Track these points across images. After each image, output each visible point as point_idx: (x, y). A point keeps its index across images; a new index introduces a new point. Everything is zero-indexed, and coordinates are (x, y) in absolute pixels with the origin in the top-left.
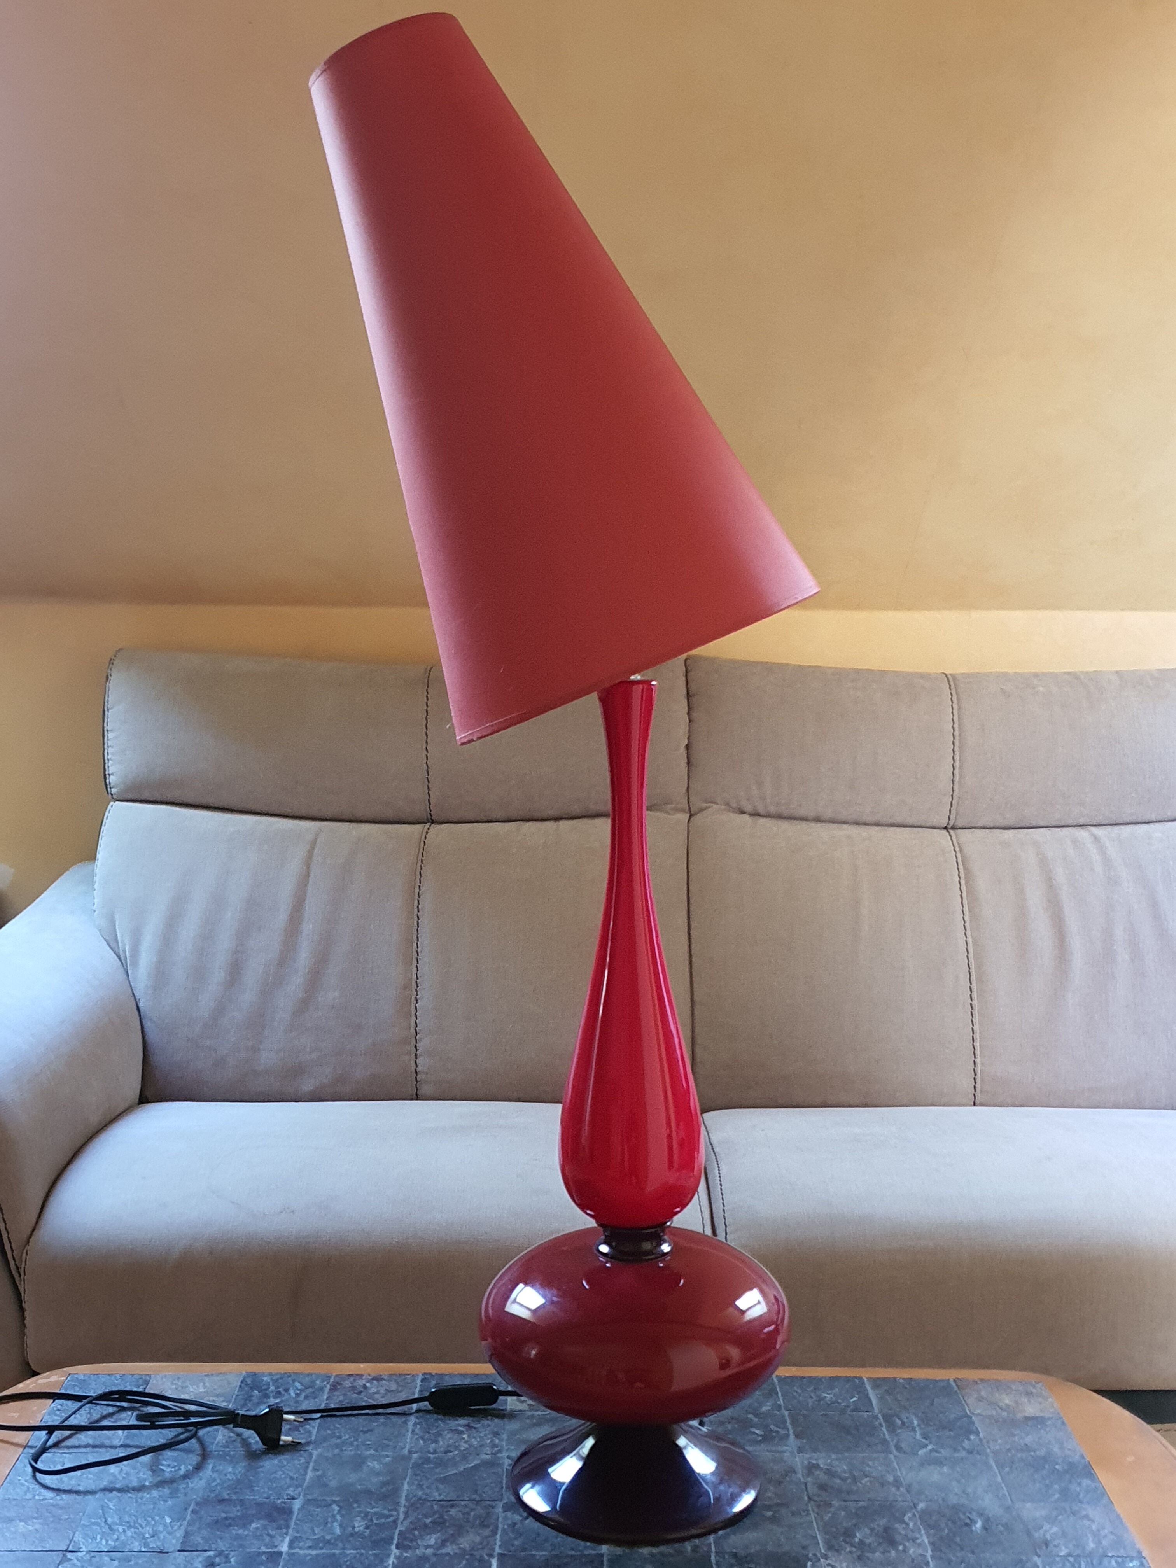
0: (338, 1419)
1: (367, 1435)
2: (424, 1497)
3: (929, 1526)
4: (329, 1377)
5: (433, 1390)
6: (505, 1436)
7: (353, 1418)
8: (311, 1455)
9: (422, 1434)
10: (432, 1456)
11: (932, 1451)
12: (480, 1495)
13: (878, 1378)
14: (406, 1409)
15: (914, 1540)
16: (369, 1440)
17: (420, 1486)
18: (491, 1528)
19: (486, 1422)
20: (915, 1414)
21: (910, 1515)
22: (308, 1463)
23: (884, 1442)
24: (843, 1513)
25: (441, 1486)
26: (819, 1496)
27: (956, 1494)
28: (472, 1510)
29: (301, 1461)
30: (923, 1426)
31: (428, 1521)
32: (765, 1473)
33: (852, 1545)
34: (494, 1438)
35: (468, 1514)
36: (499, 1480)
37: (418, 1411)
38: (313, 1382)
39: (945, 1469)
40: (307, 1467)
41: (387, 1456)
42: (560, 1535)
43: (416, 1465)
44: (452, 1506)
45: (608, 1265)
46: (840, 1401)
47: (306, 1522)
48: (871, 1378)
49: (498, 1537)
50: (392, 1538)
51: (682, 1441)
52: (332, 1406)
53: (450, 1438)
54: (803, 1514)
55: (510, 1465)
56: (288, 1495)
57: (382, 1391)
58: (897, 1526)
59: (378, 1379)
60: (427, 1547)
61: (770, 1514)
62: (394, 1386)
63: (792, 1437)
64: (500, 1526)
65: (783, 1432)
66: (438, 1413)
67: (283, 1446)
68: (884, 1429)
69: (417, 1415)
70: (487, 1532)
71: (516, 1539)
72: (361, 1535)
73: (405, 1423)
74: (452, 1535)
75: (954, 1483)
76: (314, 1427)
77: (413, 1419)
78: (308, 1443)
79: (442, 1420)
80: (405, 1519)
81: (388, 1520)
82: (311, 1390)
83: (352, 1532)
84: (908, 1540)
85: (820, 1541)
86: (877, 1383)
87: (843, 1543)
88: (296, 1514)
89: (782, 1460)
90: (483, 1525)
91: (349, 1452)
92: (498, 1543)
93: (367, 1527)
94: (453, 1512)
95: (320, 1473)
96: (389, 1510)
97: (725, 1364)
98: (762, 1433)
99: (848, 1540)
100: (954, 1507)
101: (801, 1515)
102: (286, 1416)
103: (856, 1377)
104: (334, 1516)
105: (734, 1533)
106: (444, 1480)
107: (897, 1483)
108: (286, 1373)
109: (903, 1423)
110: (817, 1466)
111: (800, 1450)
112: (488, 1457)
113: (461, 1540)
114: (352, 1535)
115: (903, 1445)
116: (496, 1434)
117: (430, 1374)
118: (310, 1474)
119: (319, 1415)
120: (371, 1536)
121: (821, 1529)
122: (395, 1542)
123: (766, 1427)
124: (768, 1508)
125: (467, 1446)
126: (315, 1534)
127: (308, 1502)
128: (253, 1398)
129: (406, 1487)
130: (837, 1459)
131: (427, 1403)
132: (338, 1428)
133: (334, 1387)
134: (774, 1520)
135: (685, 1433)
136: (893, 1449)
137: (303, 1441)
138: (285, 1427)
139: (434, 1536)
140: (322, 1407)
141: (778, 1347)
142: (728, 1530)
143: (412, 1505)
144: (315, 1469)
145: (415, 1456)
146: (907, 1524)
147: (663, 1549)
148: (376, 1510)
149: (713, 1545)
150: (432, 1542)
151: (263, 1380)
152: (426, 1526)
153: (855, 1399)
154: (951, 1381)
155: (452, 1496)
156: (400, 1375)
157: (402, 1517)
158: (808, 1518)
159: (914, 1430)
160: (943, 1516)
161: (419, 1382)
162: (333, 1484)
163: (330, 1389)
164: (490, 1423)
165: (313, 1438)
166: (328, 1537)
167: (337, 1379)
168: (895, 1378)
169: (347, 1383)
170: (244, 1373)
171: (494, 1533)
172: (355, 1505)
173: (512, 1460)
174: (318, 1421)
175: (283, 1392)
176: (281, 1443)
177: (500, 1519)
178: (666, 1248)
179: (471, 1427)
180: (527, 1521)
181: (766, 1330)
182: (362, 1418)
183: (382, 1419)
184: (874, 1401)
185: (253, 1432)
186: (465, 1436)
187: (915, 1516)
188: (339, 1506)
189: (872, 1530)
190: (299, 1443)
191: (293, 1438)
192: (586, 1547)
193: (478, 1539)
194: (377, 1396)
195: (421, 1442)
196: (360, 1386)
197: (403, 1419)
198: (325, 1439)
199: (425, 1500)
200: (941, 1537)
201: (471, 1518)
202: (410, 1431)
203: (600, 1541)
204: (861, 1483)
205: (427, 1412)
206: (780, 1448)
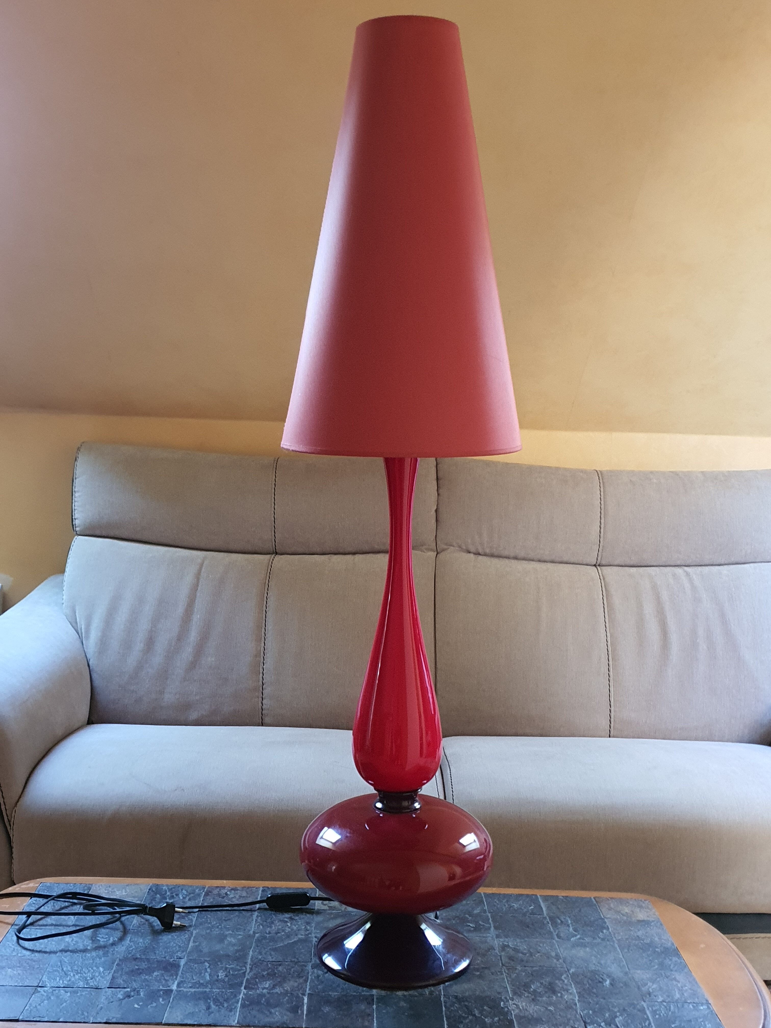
0: (209, 912)
1: (227, 922)
2: (263, 959)
3: (576, 983)
4: (204, 888)
5: (269, 896)
6: (313, 925)
7: (219, 912)
8: (192, 934)
9: (261, 922)
10: (268, 935)
11: (580, 939)
12: (298, 959)
13: (547, 896)
14: (252, 908)
15: (567, 990)
16: (229, 926)
17: (260, 953)
18: (304, 978)
19: (302, 916)
20: (569, 917)
21: (565, 976)
22: (190, 938)
23: (550, 933)
24: (523, 974)
25: (273, 953)
26: (509, 963)
27: (594, 964)
28: (293, 967)
29: (186, 937)
30: (574, 924)
31: (265, 973)
32: (475, 949)
33: (529, 993)
34: (307, 926)
35: (290, 970)
36: (309, 950)
37: (259, 909)
38: (194, 890)
39: (588, 949)
40: (189, 940)
41: (240, 935)
42: (347, 983)
43: (258, 941)
44: (280, 965)
45: (381, 815)
46: (523, 908)
47: (188, 973)
48: (542, 896)
49: (308, 983)
50: (242, 983)
51: (423, 926)
52: (206, 904)
53: (279, 925)
54: (499, 973)
55: (316, 941)
56: (177, 956)
57: (237, 897)
58: (557, 982)
59: (235, 889)
60: (263, 989)
61: (478, 973)
62: (244, 894)
63: (492, 929)
64: (310, 977)
65: (487, 925)
66: (272, 910)
67: (174, 927)
68: (550, 925)
69: (258, 911)
70: (301, 980)
71: (319, 985)
72: (223, 981)
73: (252, 915)
74: (279, 982)
75: (593, 958)
76: (194, 917)
77: (256, 913)
78: (190, 926)
79: (274, 914)
80: (250, 972)
81: (240, 972)
82: (192, 895)
83: (217, 978)
84: (564, 991)
85: (509, 990)
86: (546, 898)
87: (524, 992)
88: (182, 967)
89: (486, 942)
90: (299, 977)
91: (216, 932)
92: (308, 987)
93: (226, 976)
94: (280, 968)
95: (197, 944)
96: (241, 967)
97: (452, 877)
98: (474, 926)
99: (526, 989)
100: (592, 971)
101: (498, 975)
102: (176, 909)
103: (533, 895)
104: (206, 969)
105: (456, 984)
106: (275, 950)
107: (558, 957)
108: (176, 885)
109: (562, 922)
110: (508, 946)
111: (498, 936)
112: (303, 936)
113: (285, 985)
114: (217, 981)
115: (562, 935)
116: (308, 923)
117: (268, 888)
118: (191, 944)
119: (197, 910)
120: (229, 981)
121: (510, 982)
122: (244, 985)
123: (476, 923)
124: (478, 970)
125: (290, 930)
126: (194, 980)
127: (189, 961)
128: (156, 899)
129: (251, 953)
130: (521, 942)
131: (265, 904)
132: (209, 918)
133: (207, 894)
134: (480, 977)
135: (425, 922)
136: (556, 937)
137: (187, 925)
138: (176, 916)
139: (268, 982)
140: (200, 905)
141: (485, 869)
142: (451, 982)
143: (255, 964)
144: (194, 942)
145: (257, 935)
146: (564, 981)
147: (411, 992)
148: (232, 966)
149: (442, 991)
150: (267, 986)
151: (162, 889)
152: (263, 976)
153: (532, 907)
154: (592, 898)
155: (280, 958)
156: (248, 888)
157: (248, 970)
158: (502, 976)
159: (568, 926)
160: (586, 977)
161: (260, 892)
162: (206, 950)
163: (204, 895)
164: (304, 916)
165: (194, 923)
166: (201, 982)
167: (210, 889)
168: (557, 896)
169: (216, 892)
170: (151, 884)
171: (306, 981)
172: (219, 963)
173: (318, 939)
174: (197, 914)
175: (175, 896)
176: (173, 925)
177: (310, 974)
178: (417, 805)
179: (293, 919)
180: (327, 975)
181: (478, 858)
182: (224, 912)
183: (237, 913)
184: (544, 909)
185: (156, 918)
186: (289, 924)
187: (568, 976)
188: (208, 963)
189: (542, 984)
190: (185, 926)
191: (181, 923)
192: (363, 991)
193: (296, 984)
194: (234, 899)
195: (261, 927)
196: (224, 894)
197: (250, 913)
198: (201, 924)
199: (263, 961)
200: (584, 989)
201: (292, 973)
202: (254, 920)
203: (371, 987)
204: (535, 956)
205: (266, 909)
206: (485, 935)
